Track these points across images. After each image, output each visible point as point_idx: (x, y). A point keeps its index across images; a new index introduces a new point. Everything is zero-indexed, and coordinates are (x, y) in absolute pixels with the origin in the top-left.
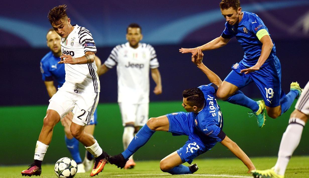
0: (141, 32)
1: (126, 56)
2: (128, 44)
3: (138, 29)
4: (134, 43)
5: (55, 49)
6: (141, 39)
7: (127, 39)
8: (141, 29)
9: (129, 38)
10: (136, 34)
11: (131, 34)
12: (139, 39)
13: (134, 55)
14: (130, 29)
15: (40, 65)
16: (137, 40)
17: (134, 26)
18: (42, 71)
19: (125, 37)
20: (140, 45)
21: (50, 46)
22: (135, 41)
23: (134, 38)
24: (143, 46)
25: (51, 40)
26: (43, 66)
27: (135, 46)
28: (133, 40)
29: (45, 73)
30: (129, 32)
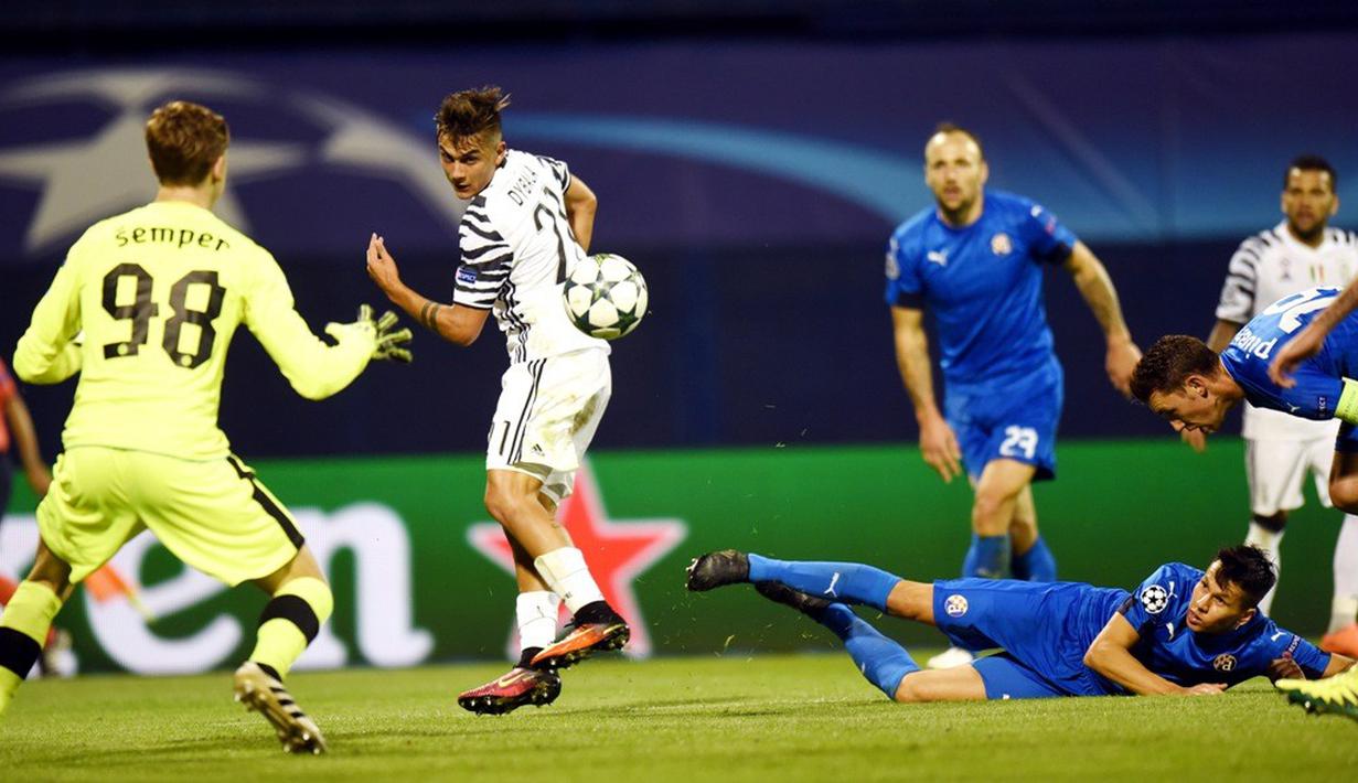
0: (1334, 187)
1: (1286, 276)
2: (1282, 230)
3: (1324, 176)
4: (1306, 225)
5: (952, 195)
6: (1334, 210)
7: (1284, 208)
8: (1333, 175)
9: (1290, 206)
10: (1316, 192)
11: (1297, 191)
12: (1326, 209)
13: (1312, 271)
14: (1296, 172)
15: (886, 248)
16: (1318, 213)
17: (1308, 164)
18: (893, 269)
19: (1278, 202)
20: (1327, 233)
21: (934, 183)
22: (1310, 215)
23: (1308, 207)
24: (1335, 239)
25: (940, 164)
26: (900, 255)
27: (1309, 235)
28: (1304, 212)
29: (900, 279)
30: (1293, 184)
